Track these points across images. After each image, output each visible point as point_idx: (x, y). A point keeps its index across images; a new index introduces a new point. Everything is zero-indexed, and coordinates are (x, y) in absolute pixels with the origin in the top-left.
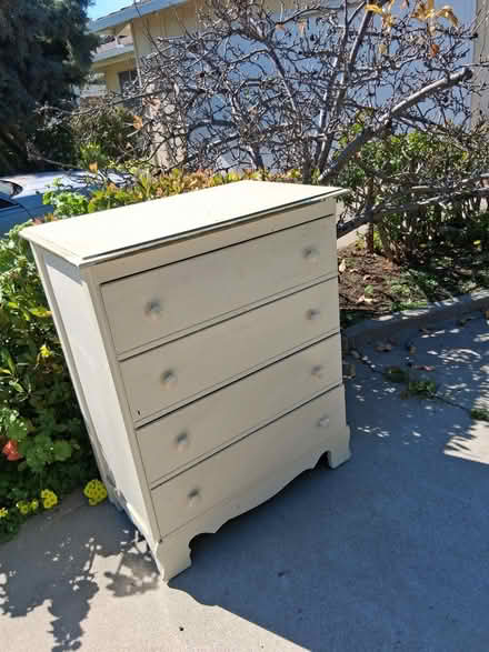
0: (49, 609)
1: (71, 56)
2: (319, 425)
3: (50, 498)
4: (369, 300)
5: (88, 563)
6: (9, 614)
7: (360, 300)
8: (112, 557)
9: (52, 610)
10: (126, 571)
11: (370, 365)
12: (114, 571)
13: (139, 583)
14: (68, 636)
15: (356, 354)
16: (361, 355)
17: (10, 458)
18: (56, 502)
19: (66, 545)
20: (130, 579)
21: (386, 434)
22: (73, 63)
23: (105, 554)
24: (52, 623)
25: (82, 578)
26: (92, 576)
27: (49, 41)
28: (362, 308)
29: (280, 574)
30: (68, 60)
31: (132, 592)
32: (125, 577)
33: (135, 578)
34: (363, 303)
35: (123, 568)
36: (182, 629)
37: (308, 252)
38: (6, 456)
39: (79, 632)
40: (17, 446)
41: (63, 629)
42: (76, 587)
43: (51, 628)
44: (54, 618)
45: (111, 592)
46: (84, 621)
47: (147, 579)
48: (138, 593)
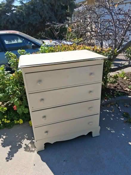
0: (10, 148)
1: (68, 9)
2: (89, 123)
3: (21, 121)
4: (128, 90)
5: (23, 140)
6: (2, 146)
7: (126, 89)
8: (28, 140)
9: (10, 149)
10: (30, 145)
11: (120, 110)
12: (27, 144)
13: (31, 149)
14: (10, 156)
15: (117, 105)
16: (118, 106)
17: (14, 109)
18: (22, 123)
19: (21, 134)
20: (30, 148)
21: (114, 132)
22: (68, 11)
23: (28, 139)
24: (9, 152)
25: (20, 143)
26: (22, 143)
27: (64, 5)
28: (125, 92)
29: (65, 161)
30: (67, 10)
31: (28, 151)
32: (29, 147)
33: (31, 148)
34: (126, 91)
35: (30, 144)
36: (34, 165)
37: (91, 74)
38: (13, 109)
39: (13, 156)
40: (16, 107)
41: (10, 154)
42: (18, 145)
43: (8, 153)
44: (10, 151)
45: (24, 149)
46: (15, 154)
47: (33, 149)
48: (30, 152)
